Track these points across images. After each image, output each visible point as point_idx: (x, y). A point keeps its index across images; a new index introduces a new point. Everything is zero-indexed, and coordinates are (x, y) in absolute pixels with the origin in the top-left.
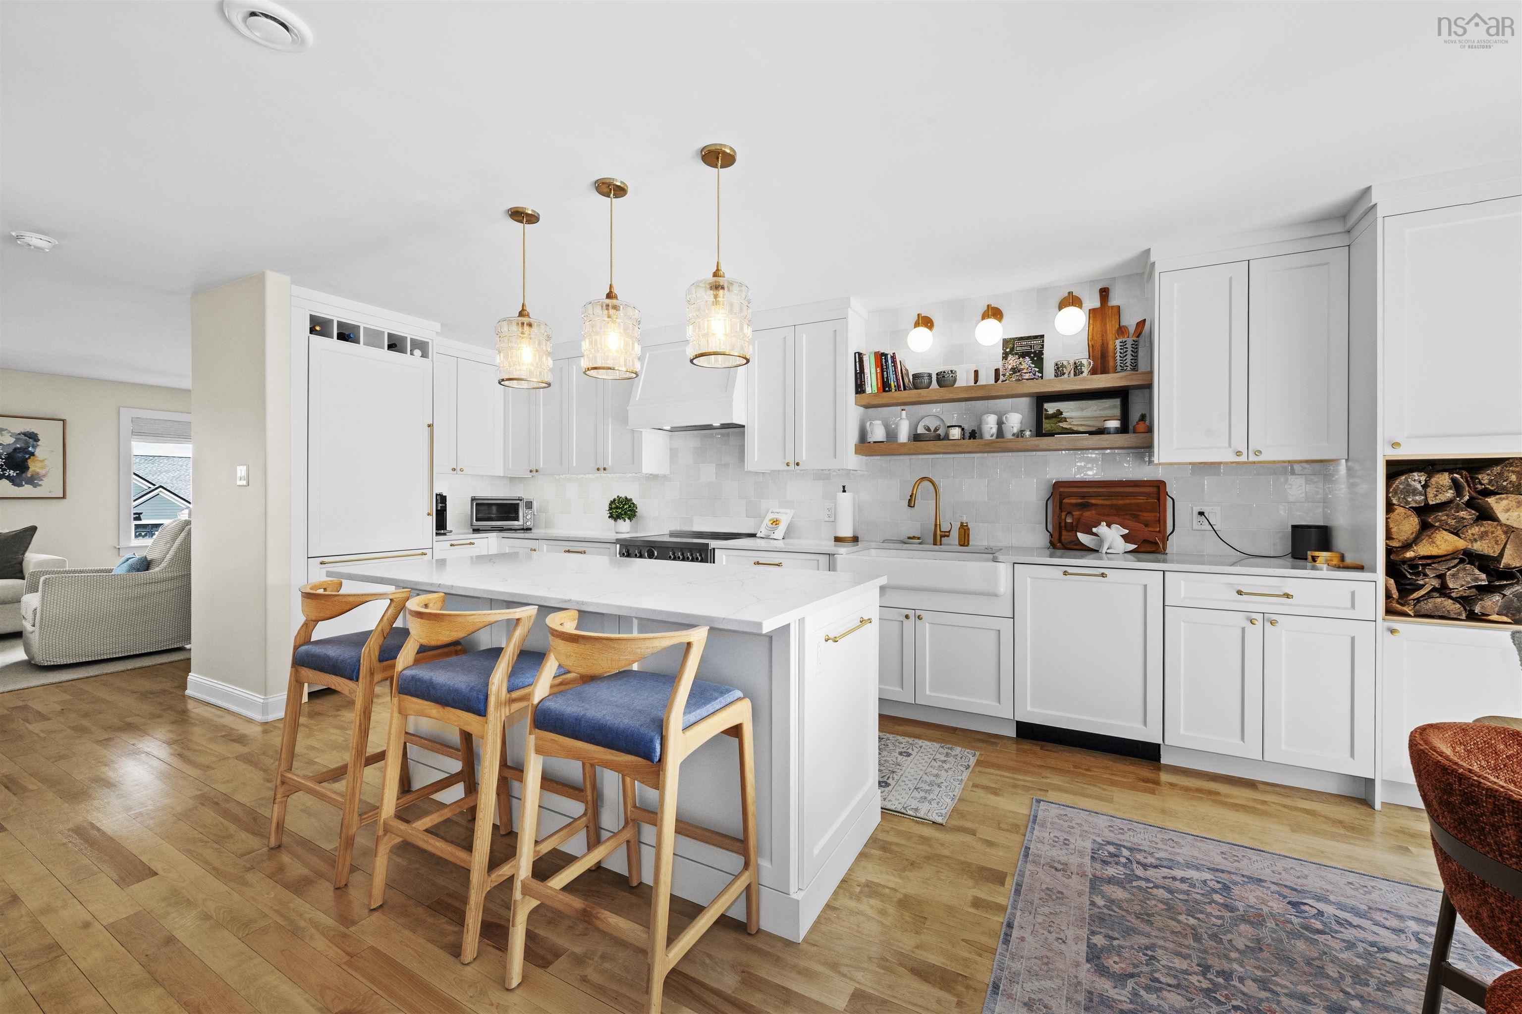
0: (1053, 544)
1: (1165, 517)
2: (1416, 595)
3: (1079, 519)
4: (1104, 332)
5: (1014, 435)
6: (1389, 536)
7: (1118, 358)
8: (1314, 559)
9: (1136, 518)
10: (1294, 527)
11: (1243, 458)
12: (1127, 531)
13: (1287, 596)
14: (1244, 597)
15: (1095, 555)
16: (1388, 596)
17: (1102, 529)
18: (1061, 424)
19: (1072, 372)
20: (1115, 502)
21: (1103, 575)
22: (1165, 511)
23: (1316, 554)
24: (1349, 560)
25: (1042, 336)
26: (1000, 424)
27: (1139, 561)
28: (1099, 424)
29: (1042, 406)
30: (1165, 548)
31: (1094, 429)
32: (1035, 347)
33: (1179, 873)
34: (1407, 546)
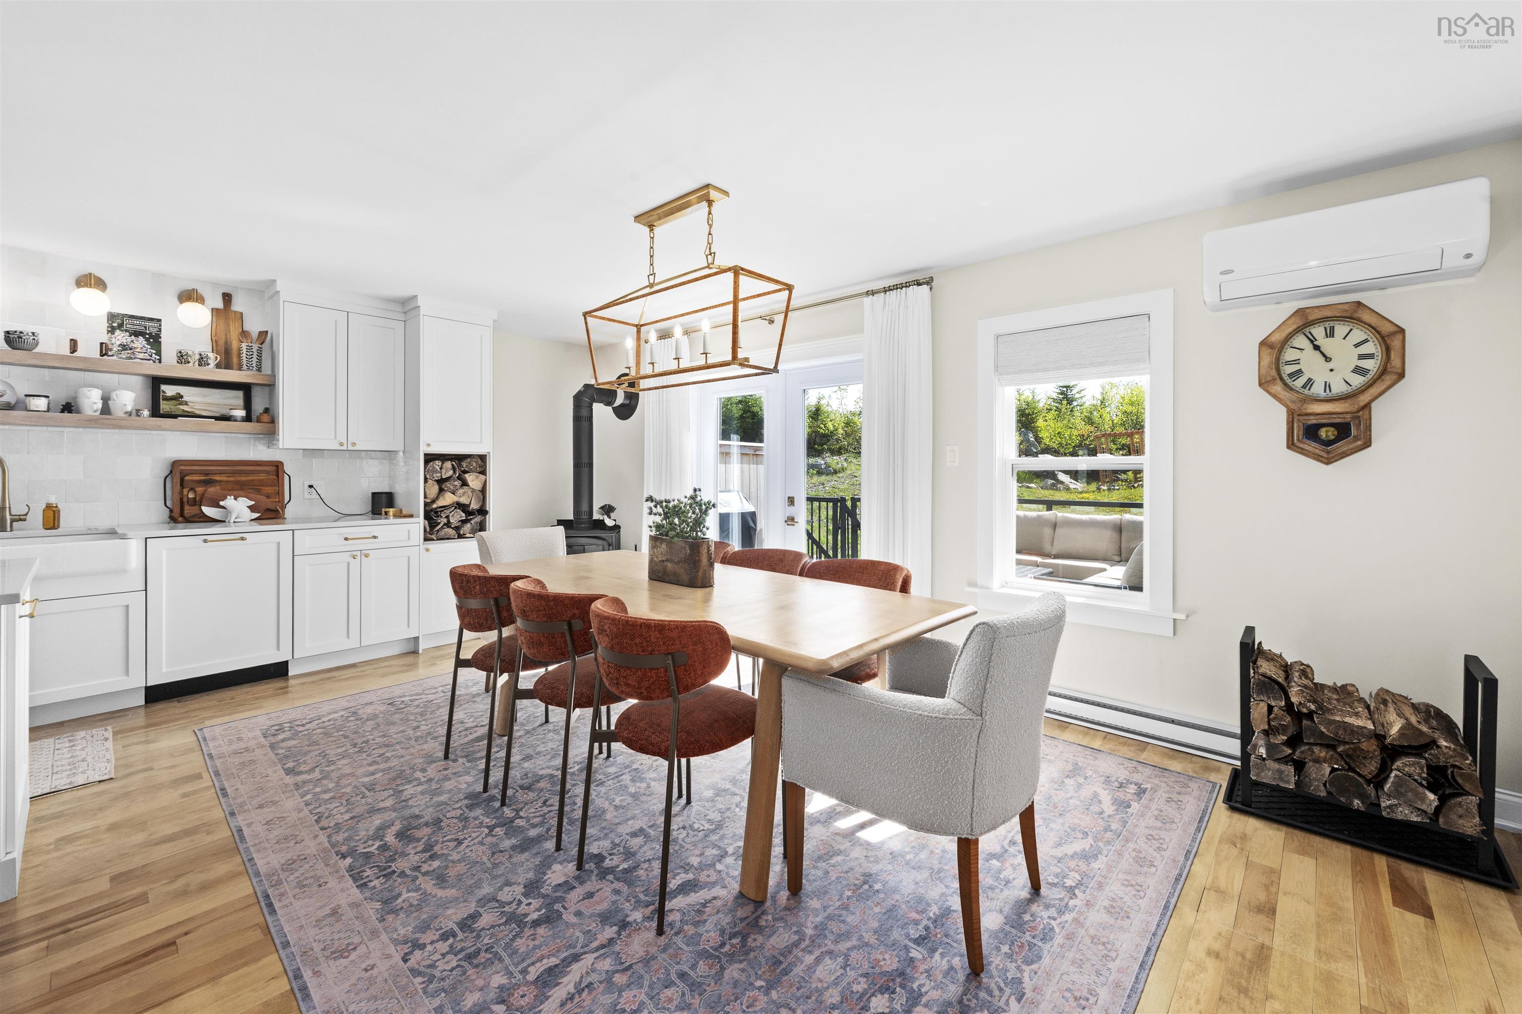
0: (173, 519)
1: (283, 490)
2: (437, 528)
3: (203, 494)
4: (227, 332)
5: (126, 413)
6: (425, 497)
7: (244, 358)
8: (386, 513)
9: (258, 491)
10: (373, 494)
11: (344, 448)
12: (253, 503)
13: (375, 537)
14: (349, 542)
15: (223, 524)
16: (425, 531)
17: (230, 502)
18: (182, 407)
19: (197, 363)
20: (239, 478)
21: (242, 539)
22: (283, 485)
23: (387, 510)
24: (405, 512)
25: (159, 320)
26: (106, 399)
27: (262, 525)
28: (225, 411)
29: (159, 387)
30: (284, 513)
31: (217, 415)
32: (151, 329)
33: (326, 719)
34: (433, 502)
